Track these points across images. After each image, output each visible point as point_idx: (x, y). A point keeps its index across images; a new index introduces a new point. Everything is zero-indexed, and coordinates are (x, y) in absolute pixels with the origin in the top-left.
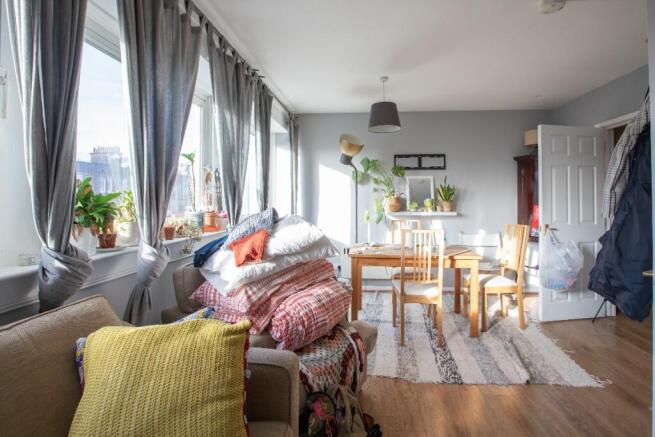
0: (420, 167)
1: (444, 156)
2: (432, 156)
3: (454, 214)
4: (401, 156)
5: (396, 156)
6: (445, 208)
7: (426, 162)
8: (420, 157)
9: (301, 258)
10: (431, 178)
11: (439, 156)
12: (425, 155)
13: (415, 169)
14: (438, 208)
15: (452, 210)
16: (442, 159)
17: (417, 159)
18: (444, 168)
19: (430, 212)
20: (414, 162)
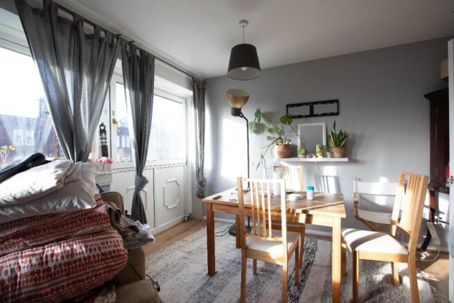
0: (312, 115)
1: (337, 101)
2: (324, 102)
3: (346, 159)
4: (293, 106)
5: (288, 106)
6: (336, 154)
7: (318, 109)
8: (311, 105)
9: (21, 210)
10: (323, 125)
11: (331, 102)
12: (316, 103)
13: (307, 116)
14: (328, 154)
15: (344, 156)
16: (335, 105)
17: (309, 106)
18: (337, 114)
19: (320, 159)
20: (305, 110)
